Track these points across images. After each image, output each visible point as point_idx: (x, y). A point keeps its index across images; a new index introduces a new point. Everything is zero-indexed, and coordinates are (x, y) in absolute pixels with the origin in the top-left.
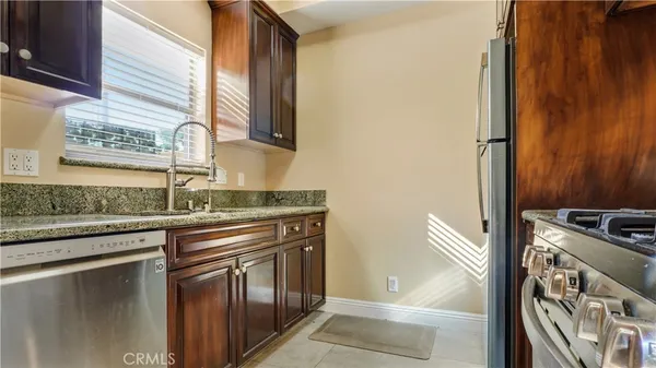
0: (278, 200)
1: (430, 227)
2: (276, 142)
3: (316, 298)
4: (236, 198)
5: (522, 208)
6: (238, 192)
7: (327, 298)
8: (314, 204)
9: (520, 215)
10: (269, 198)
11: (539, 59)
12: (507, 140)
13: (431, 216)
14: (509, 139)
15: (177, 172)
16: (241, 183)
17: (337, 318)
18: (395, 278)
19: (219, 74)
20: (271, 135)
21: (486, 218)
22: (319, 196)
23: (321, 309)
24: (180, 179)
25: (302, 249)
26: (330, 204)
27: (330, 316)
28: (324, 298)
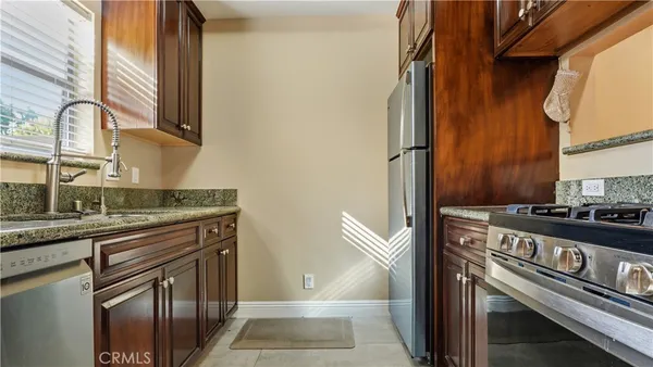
0: (178, 200)
1: (344, 225)
2: (183, 134)
3: (231, 304)
4: (131, 199)
5: (440, 206)
6: (132, 190)
7: (239, 303)
8: (224, 204)
9: (438, 212)
10: (168, 198)
12: (426, 148)
13: (344, 213)
14: (427, 146)
15: (64, 164)
16: (135, 178)
17: (250, 322)
18: (312, 276)
20: (178, 126)
21: (410, 214)
22: (229, 196)
23: (234, 316)
24: (65, 172)
25: (219, 254)
26: (242, 203)
27: (245, 322)
28: (236, 304)
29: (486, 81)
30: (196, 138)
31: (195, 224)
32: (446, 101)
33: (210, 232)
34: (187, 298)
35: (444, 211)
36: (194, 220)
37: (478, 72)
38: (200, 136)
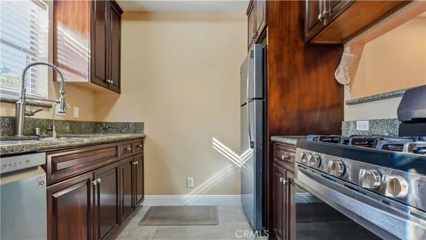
0: (105, 129)
1: (213, 146)
2: (108, 86)
3: (139, 197)
4: (76, 127)
5: (271, 135)
6: (74, 122)
7: (145, 196)
8: (135, 132)
9: (270, 139)
10: (97, 127)
11: (279, 59)
12: (263, 99)
13: (214, 139)
14: (263, 98)
15: (27, 104)
16: (76, 114)
17: (152, 208)
18: (192, 179)
19: (60, 28)
20: (105, 81)
21: (253, 140)
22: (139, 127)
23: (142, 204)
24: (28, 109)
25: (131, 164)
26: (146, 132)
27: (148, 208)
28: (143, 197)
29: (300, 57)
30: (117, 88)
31: (115, 144)
32: (275, 70)
33: (125, 149)
34: (110, 192)
35: (273, 138)
36: (114, 142)
37: (295, 52)
38: (119, 87)
